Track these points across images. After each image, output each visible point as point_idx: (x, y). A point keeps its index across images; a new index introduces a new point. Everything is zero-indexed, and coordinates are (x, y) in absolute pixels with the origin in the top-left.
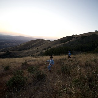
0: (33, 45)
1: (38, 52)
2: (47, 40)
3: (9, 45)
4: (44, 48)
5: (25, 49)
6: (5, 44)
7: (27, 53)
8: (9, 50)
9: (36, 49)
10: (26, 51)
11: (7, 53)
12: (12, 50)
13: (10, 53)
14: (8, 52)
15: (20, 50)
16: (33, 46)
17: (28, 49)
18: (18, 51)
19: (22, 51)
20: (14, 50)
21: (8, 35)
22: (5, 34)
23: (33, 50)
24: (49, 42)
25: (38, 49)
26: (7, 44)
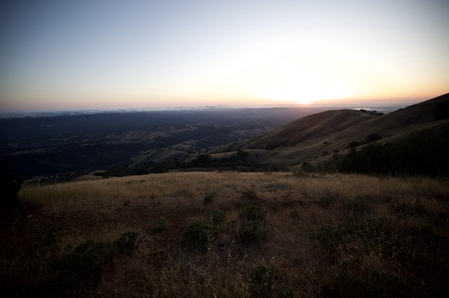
0: (311, 130)
1: (325, 154)
2: (362, 111)
3: (242, 133)
4: (351, 141)
5: (285, 146)
6: (234, 132)
7: (291, 156)
8: (242, 147)
9: (318, 144)
10: (288, 151)
11: (238, 153)
12: (250, 148)
13: (246, 154)
14: (240, 152)
15: (270, 147)
16: (310, 135)
17: (295, 144)
18: (264, 150)
19: (274, 151)
20: (254, 148)
23: (309, 147)
24: (371, 118)
25: (325, 143)
26: (238, 131)
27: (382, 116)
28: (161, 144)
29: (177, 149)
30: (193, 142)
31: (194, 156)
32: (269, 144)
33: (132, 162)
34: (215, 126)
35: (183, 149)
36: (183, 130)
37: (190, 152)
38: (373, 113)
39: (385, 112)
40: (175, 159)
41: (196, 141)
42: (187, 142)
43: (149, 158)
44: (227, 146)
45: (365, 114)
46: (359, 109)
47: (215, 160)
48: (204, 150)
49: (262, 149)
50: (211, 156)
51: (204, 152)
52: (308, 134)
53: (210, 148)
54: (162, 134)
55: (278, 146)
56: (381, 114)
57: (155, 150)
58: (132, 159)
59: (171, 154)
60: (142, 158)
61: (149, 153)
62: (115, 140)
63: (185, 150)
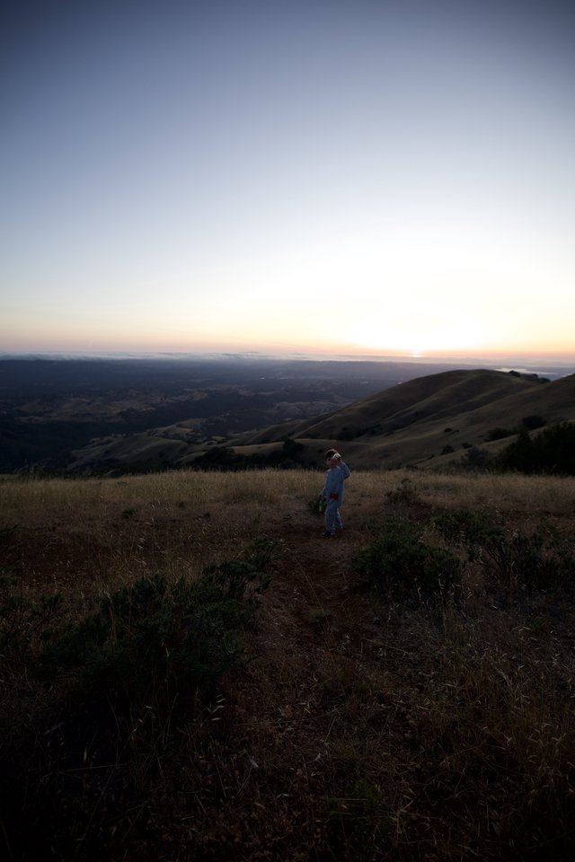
0: (421, 405)
1: (448, 450)
2: (513, 373)
3: (293, 407)
4: (494, 428)
5: (373, 433)
6: (277, 405)
8: (292, 434)
9: (437, 431)
11: (285, 446)
12: (306, 436)
13: (300, 447)
14: (289, 443)
15: (347, 435)
16: (419, 415)
17: (391, 430)
18: (335, 441)
19: (354, 443)
20: (315, 436)
21: (292, 358)
22: (278, 358)
23: (418, 437)
24: (528, 387)
25: (448, 430)
26: (286, 403)
27: (548, 385)
28: (133, 424)
29: (166, 435)
30: (197, 422)
31: (200, 450)
32: (345, 429)
33: (73, 460)
34: (243, 393)
35: (177, 436)
36: (180, 398)
37: (192, 441)
38: (532, 378)
39: (553, 376)
40: (161, 454)
41: (204, 421)
42: (185, 423)
43: (107, 452)
44: (263, 431)
45: (518, 380)
46: (507, 370)
47: (240, 458)
48: (219, 438)
49: (331, 438)
50: (232, 451)
51: (219, 443)
52: (417, 414)
53: (231, 434)
54: (136, 405)
55: (359, 434)
56: (545, 380)
57: (120, 436)
58: (73, 452)
59: (154, 444)
60: (94, 451)
61: (108, 442)
62: (40, 415)
63: (182, 438)
